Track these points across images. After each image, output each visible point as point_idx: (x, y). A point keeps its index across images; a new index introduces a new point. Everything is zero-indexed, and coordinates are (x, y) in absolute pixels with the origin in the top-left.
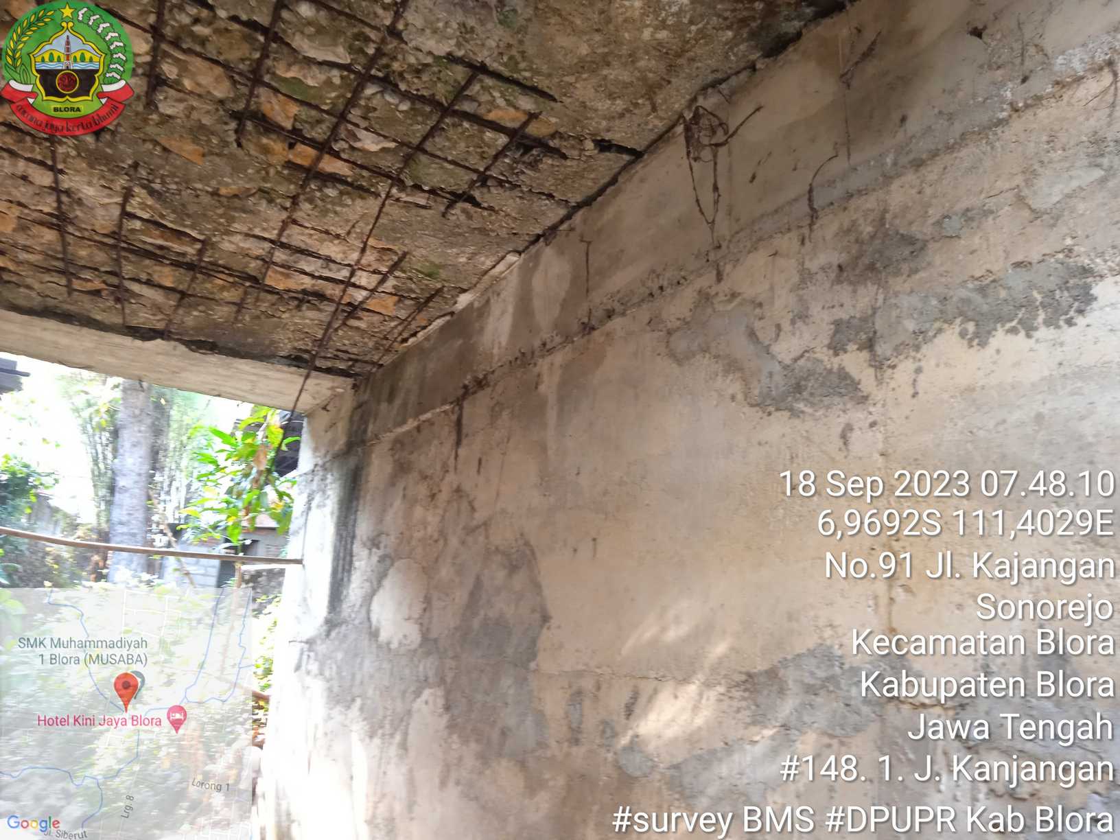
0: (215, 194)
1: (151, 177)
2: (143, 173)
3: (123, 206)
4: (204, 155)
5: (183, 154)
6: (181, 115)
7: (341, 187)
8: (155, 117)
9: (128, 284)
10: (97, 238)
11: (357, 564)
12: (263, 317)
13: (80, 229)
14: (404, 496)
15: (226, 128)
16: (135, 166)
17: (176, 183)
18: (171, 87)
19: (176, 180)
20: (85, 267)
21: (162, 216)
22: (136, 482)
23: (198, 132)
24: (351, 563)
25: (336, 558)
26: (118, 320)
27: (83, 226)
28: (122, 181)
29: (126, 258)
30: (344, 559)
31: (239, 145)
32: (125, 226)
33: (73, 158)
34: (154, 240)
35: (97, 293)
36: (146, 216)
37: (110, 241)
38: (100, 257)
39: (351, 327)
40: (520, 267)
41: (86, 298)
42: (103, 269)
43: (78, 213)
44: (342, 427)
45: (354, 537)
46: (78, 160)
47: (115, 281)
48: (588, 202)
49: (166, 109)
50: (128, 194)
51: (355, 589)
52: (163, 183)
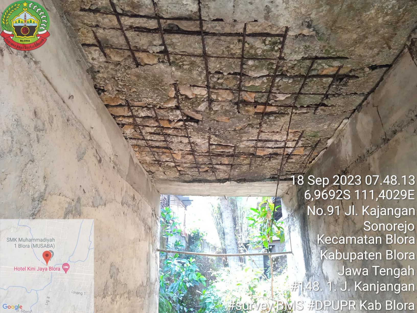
0: (235, 130)
1: (215, 131)
2: (212, 130)
3: (209, 142)
4: (229, 119)
5: (223, 121)
6: (220, 109)
7: (275, 115)
8: (212, 112)
9: (214, 166)
10: (203, 154)
11: (313, 251)
12: (258, 166)
13: (198, 153)
14: (325, 222)
15: (234, 108)
16: (210, 129)
17: (223, 130)
18: (215, 101)
19: (222, 129)
20: (202, 164)
21: (221, 142)
22: (230, 231)
23: (226, 113)
24: (310, 251)
25: (304, 250)
26: (214, 178)
27: (199, 152)
28: (207, 135)
29: (213, 158)
30: (307, 249)
31: (239, 112)
32: (210, 148)
33: (193, 132)
34: (220, 150)
35: (207, 171)
36: (216, 143)
37: (207, 154)
38: (206, 160)
39: (290, 162)
40: (350, 124)
41: (204, 173)
42: (207, 163)
43: (197, 148)
44: (295, 199)
45: (309, 241)
46: (194, 132)
47: (211, 166)
48: (373, 91)
49: (215, 109)
50: (210, 138)
51: (315, 261)
52: (219, 132)
